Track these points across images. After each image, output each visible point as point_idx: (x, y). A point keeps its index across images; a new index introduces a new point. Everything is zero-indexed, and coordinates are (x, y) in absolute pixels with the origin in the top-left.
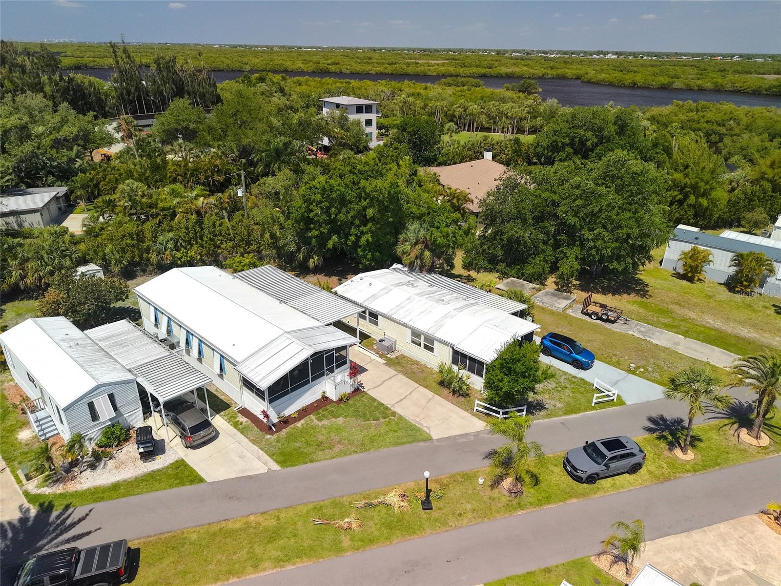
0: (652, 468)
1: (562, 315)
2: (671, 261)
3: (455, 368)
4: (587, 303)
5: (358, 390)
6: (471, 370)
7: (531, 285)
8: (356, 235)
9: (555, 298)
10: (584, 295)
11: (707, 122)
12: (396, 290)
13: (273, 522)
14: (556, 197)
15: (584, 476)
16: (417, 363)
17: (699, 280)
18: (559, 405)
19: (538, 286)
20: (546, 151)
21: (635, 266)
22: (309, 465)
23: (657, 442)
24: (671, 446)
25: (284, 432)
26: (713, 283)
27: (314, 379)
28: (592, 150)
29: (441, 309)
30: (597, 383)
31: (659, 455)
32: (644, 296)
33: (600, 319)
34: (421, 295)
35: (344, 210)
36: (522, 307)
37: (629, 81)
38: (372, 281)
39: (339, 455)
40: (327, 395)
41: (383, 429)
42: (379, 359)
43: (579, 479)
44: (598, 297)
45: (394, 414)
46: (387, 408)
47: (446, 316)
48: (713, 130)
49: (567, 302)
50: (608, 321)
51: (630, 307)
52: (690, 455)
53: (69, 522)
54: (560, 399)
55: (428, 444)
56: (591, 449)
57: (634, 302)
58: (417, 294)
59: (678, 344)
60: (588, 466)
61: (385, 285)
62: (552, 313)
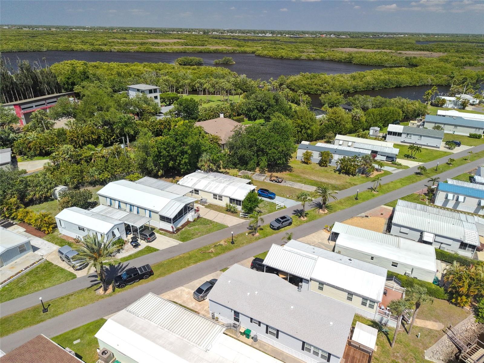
0: (295, 223)
1: (263, 182)
2: (299, 157)
3: (231, 205)
4: (271, 177)
5: (199, 217)
6: (237, 204)
7: (251, 172)
8: (180, 160)
9: (260, 176)
10: (270, 174)
11: (315, 85)
12: (202, 180)
13: (188, 255)
14: (255, 138)
15: (276, 228)
16: (216, 206)
17: (310, 163)
18: (266, 211)
19: (253, 173)
20: (247, 112)
21: (287, 160)
22: (192, 240)
23: (296, 217)
24: (300, 217)
25: (179, 233)
26: (314, 164)
27: (184, 214)
28: (266, 111)
29: (222, 185)
30: (277, 202)
31: (297, 220)
32: (291, 172)
33: (276, 182)
34: (213, 181)
35: (175, 151)
36: (250, 181)
37: (279, 55)
38: (192, 178)
39: (201, 236)
40: (189, 220)
41: (212, 227)
42: (202, 206)
43: (274, 229)
44: (275, 174)
45: (214, 222)
46: (211, 221)
47: (225, 187)
48: (318, 89)
49: (264, 177)
50: (279, 182)
51: (286, 176)
52: (306, 218)
53: (123, 267)
54: (266, 209)
55: (228, 228)
56: (277, 220)
57: (288, 174)
58: (212, 181)
59: (302, 187)
60: (277, 225)
61: (198, 179)
62: (259, 182)
